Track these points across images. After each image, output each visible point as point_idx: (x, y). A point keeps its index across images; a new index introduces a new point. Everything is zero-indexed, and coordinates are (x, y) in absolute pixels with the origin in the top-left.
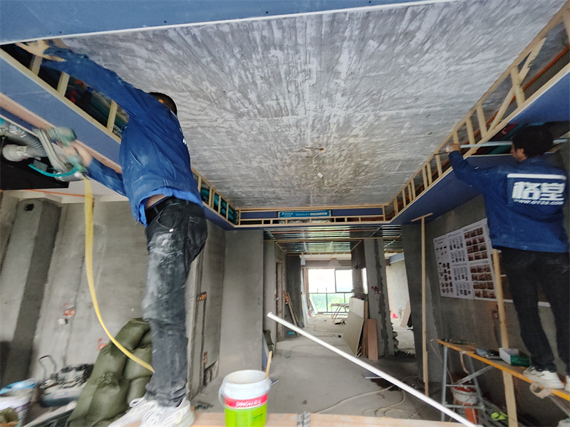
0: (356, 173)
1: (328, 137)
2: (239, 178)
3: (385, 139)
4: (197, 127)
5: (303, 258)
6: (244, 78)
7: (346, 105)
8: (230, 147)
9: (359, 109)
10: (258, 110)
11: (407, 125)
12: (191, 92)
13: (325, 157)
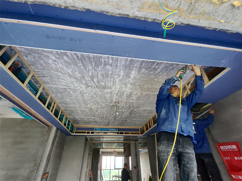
0: (131, 113)
1: (122, 99)
2: (80, 112)
3: (143, 102)
4: (67, 89)
5: (101, 150)
6: (94, 73)
7: (131, 88)
8: (79, 98)
9: (136, 90)
10: (96, 86)
11: (152, 98)
12: (69, 75)
13: (119, 106)
